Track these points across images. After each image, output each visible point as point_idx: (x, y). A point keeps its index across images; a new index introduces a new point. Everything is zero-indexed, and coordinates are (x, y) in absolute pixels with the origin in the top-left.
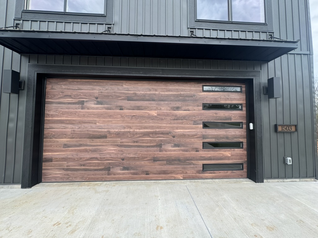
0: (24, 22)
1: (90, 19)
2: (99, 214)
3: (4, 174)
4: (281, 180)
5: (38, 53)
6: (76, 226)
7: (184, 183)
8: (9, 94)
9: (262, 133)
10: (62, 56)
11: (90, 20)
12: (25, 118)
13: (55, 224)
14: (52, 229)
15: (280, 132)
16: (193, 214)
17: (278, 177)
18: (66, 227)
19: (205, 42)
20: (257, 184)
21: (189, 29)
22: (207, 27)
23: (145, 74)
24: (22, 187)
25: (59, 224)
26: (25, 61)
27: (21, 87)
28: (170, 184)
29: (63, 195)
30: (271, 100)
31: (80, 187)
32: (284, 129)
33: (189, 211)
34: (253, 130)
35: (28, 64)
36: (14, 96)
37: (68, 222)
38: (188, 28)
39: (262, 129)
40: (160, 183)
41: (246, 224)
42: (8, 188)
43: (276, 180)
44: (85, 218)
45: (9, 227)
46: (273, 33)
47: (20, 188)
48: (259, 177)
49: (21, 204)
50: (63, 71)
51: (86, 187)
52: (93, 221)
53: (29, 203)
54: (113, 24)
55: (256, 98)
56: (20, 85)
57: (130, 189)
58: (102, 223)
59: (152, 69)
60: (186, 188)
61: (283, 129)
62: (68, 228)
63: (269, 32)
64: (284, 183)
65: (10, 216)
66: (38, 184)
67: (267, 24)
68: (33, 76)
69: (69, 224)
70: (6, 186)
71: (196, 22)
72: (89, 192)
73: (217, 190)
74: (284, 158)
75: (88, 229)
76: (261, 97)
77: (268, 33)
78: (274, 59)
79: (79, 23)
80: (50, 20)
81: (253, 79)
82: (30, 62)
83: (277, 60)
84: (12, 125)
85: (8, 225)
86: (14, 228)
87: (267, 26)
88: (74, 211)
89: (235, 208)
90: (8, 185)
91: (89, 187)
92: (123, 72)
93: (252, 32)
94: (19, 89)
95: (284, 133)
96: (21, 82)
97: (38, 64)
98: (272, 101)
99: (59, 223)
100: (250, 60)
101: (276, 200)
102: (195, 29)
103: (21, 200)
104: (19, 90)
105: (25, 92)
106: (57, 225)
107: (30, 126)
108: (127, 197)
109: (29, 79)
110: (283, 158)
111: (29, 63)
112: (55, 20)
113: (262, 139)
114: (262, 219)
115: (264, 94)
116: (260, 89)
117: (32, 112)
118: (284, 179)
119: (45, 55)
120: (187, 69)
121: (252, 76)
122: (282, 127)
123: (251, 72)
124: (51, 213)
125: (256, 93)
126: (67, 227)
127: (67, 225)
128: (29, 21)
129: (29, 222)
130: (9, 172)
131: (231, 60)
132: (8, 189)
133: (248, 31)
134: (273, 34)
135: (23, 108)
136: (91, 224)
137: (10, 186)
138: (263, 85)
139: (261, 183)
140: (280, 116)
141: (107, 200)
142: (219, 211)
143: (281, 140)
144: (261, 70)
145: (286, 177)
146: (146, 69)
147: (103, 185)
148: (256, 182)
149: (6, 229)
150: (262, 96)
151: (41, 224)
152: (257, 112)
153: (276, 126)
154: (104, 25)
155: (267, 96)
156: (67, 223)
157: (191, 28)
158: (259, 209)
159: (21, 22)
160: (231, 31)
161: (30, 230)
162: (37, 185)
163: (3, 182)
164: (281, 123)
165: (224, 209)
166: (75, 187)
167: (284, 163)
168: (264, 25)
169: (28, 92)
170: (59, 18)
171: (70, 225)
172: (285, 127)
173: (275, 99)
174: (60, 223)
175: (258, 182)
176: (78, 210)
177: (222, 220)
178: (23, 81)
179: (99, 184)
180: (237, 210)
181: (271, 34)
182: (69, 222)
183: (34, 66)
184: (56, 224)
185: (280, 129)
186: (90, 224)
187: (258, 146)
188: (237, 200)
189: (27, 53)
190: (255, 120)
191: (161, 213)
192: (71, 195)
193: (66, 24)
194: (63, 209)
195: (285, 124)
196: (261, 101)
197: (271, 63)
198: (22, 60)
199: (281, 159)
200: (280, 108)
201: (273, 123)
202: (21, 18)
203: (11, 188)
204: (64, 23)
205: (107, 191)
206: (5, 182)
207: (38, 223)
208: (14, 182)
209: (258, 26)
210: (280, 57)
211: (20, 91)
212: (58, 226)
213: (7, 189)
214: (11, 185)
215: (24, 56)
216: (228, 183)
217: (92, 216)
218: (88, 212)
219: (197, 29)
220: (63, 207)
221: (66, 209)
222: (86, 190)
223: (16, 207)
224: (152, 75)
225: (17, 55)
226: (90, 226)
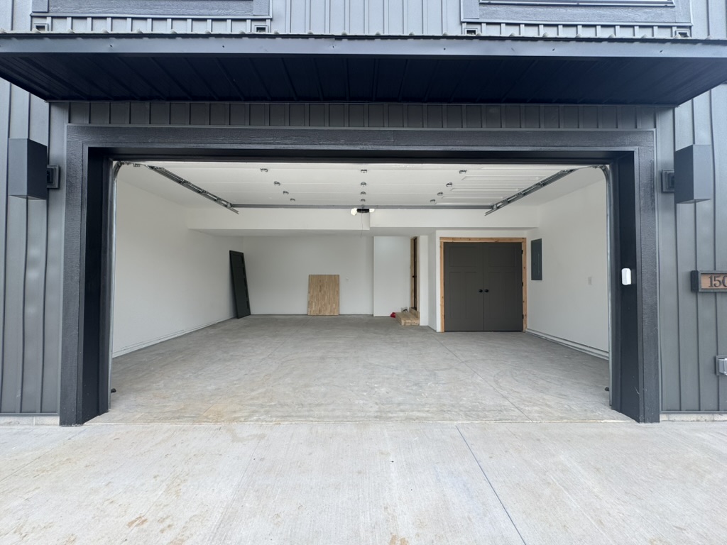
0: (55, 21)
1: (213, 9)
2: (242, 498)
3: (19, 392)
4: (707, 417)
5: (90, 98)
6: (184, 528)
7: (451, 420)
8: (25, 200)
9: (656, 295)
10: (147, 104)
11: (213, 12)
12: (65, 258)
13: (132, 522)
14: (124, 537)
15: (706, 292)
16: (483, 504)
17: (699, 409)
18: (159, 530)
19: (513, 49)
20: (642, 425)
21: (464, 25)
22: (512, 19)
23: (351, 145)
24: (63, 423)
25: (143, 522)
26: (60, 117)
27: (52, 182)
28: (417, 421)
29: (156, 444)
30: (681, 206)
31: (197, 425)
32: (718, 283)
33: (472, 497)
34: (633, 287)
35: (66, 124)
36: (38, 204)
37: (165, 516)
38: (461, 23)
39: (656, 284)
40: (391, 418)
41: (634, 540)
42: (30, 425)
43: (694, 417)
44: (206, 508)
45: (22, 527)
46: (690, 27)
47: (57, 425)
48: (647, 408)
49: (57, 464)
50: (150, 140)
51: (211, 425)
52: (226, 517)
53: (76, 463)
54: (271, 19)
55: (642, 202)
56: (48, 178)
57: (317, 432)
58: (250, 524)
59: (369, 131)
60: (457, 433)
61: (714, 282)
62: (165, 533)
63: (678, 27)
64: (714, 425)
65: (26, 497)
66: (99, 415)
67: (675, 4)
68: (80, 154)
69: (168, 522)
70: (25, 420)
71: (482, 7)
72: (217, 437)
73: (538, 440)
74: (715, 358)
75: (213, 539)
76: (653, 201)
77: (674, 29)
78: (691, 97)
79: (185, 19)
80: (117, 13)
81: (633, 152)
82: (72, 120)
83: (701, 101)
84: (34, 275)
85: (21, 521)
86: (34, 528)
87: (673, 10)
88: (181, 487)
89: (595, 490)
90: (31, 418)
91: (217, 426)
92: (296, 139)
93: (633, 26)
94: (48, 187)
95: (716, 293)
96: (52, 169)
97: (91, 125)
98: (685, 209)
99: (143, 519)
100: (626, 104)
101: (705, 471)
102: (480, 23)
103: (57, 456)
104: (48, 189)
105: (63, 193)
106: (136, 526)
107: (77, 278)
108: (310, 454)
109: (69, 162)
110: (713, 361)
111: (69, 122)
112: (128, 14)
113: (656, 309)
114: (676, 527)
115: (662, 192)
116: (652, 179)
117: (79, 241)
118: (713, 413)
119: (107, 103)
120: (457, 129)
121: (629, 145)
122: (711, 278)
123: (629, 133)
124: (125, 492)
125: (642, 189)
126: (162, 531)
127: (161, 527)
128: (65, 18)
129: (71, 514)
130: (32, 387)
131: (576, 103)
132: (31, 427)
133: (622, 26)
134: (688, 30)
135: (58, 234)
136: (222, 525)
137: (36, 419)
138: (660, 169)
139: (652, 422)
140: (705, 250)
141: (262, 459)
142: (554, 498)
143: (707, 313)
144: (655, 127)
145: (720, 408)
146: (355, 130)
147: (251, 421)
148: (638, 421)
149: (15, 532)
150: (658, 197)
151: (99, 521)
152: (643, 239)
153: (694, 277)
154: (249, 21)
155: (672, 197)
156: (162, 520)
157: (468, 23)
158: (662, 497)
159: (49, 20)
160: (576, 26)
161: (72, 535)
162: (98, 418)
163: (19, 410)
164: (709, 268)
165: (566, 492)
166: (185, 426)
167: (715, 373)
168: (666, 7)
169: (68, 194)
170: (138, 8)
171: (169, 526)
172: (721, 279)
173: (693, 204)
174: (145, 520)
175: (644, 421)
176: (190, 486)
177: (565, 526)
178: (57, 168)
179: (242, 419)
180: (601, 496)
181: (683, 31)
182: (168, 517)
183: (83, 130)
184: (135, 521)
185: (705, 283)
186: (220, 525)
187: (644, 327)
188: (598, 470)
189: (64, 98)
190: (638, 260)
191: (400, 499)
192: (175, 445)
193: (155, 22)
194: (153, 480)
195: (719, 269)
196: (654, 209)
197: (683, 110)
198: (52, 116)
199: (706, 361)
200: (705, 230)
201: (686, 268)
202: (48, 12)
203: (37, 424)
204: (150, 21)
205: (262, 437)
206: (23, 410)
207: (93, 518)
208: (43, 411)
209: (647, 10)
210: (707, 93)
211: (52, 193)
212: (141, 527)
213: (28, 427)
214: (38, 418)
215: (58, 105)
216: (565, 421)
217: (225, 503)
218: (216, 491)
219: (484, 25)
220: (155, 477)
221: (163, 481)
222: (211, 432)
223: (43, 472)
224: (370, 147)
225: (41, 105)
226: (220, 529)
